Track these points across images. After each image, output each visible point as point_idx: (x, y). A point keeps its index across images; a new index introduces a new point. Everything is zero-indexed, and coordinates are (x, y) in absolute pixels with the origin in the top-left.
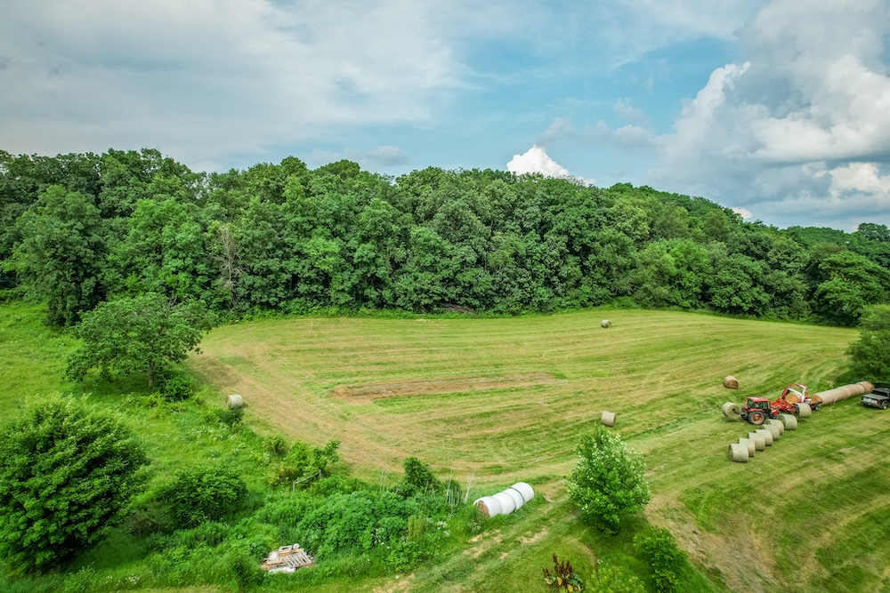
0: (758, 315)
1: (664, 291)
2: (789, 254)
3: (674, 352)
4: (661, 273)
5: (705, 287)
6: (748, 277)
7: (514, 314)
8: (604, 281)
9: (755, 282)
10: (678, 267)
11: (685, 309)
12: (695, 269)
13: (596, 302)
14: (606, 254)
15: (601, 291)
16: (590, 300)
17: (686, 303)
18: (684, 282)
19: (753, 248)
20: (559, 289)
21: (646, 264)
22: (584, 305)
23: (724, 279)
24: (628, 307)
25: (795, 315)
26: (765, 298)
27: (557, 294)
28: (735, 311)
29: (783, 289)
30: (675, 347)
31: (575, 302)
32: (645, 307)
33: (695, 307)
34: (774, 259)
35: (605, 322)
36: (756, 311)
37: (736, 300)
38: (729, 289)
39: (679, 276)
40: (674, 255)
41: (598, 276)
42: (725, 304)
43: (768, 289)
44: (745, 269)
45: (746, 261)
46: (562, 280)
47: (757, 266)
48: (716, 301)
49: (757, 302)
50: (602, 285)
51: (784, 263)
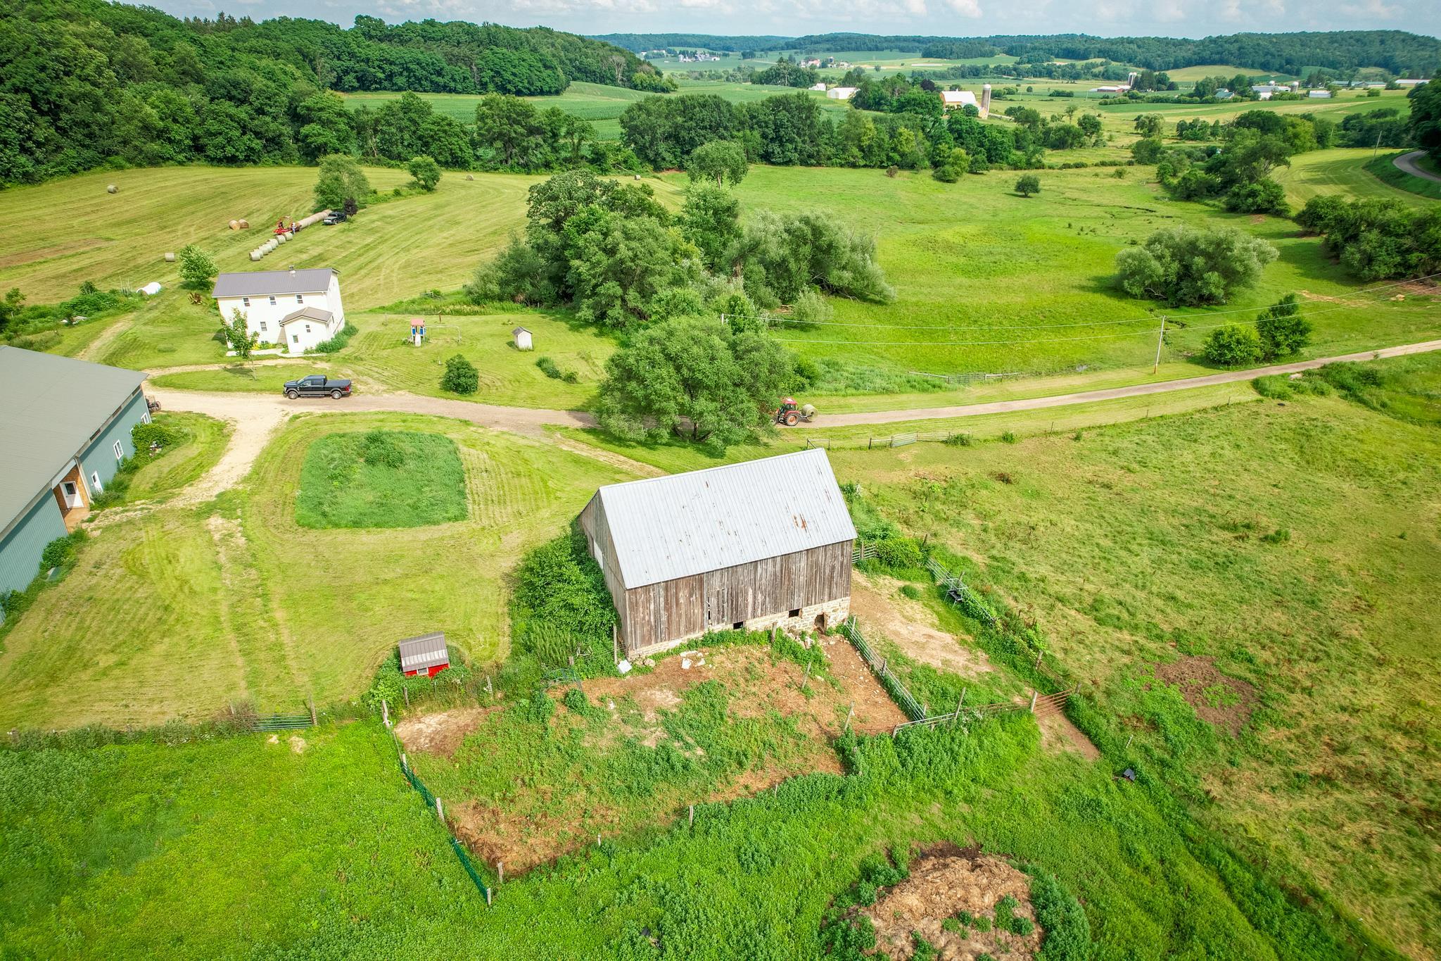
0: (255, 162)
1: (155, 147)
2: (269, 99)
3: (191, 208)
4: (146, 128)
5: (195, 138)
6: (235, 124)
8: (87, 142)
9: (244, 129)
10: (161, 119)
11: (181, 163)
12: (181, 120)
13: (87, 166)
14: (82, 111)
15: (87, 154)
16: (79, 164)
17: (181, 157)
18: (173, 135)
19: (234, 93)
20: (39, 154)
21: (129, 120)
22: (74, 171)
23: (212, 129)
24: (120, 167)
25: (287, 159)
26: (257, 144)
27: (38, 162)
28: (232, 161)
29: (270, 135)
30: (190, 203)
31: (62, 168)
32: (140, 165)
33: (190, 159)
34: (257, 104)
35: (111, 187)
36: (251, 158)
37: (230, 150)
38: (220, 139)
39: (166, 130)
40: (154, 107)
41: (80, 137)
42: (220, 154)
43: (258, 135)
44: (231, 117)
45: (228, 107)
46: (39, 145)
47: (242, 113)
48: (211, 152)
49: (251, 149)
50: (87, 147)
51: (267, 109)
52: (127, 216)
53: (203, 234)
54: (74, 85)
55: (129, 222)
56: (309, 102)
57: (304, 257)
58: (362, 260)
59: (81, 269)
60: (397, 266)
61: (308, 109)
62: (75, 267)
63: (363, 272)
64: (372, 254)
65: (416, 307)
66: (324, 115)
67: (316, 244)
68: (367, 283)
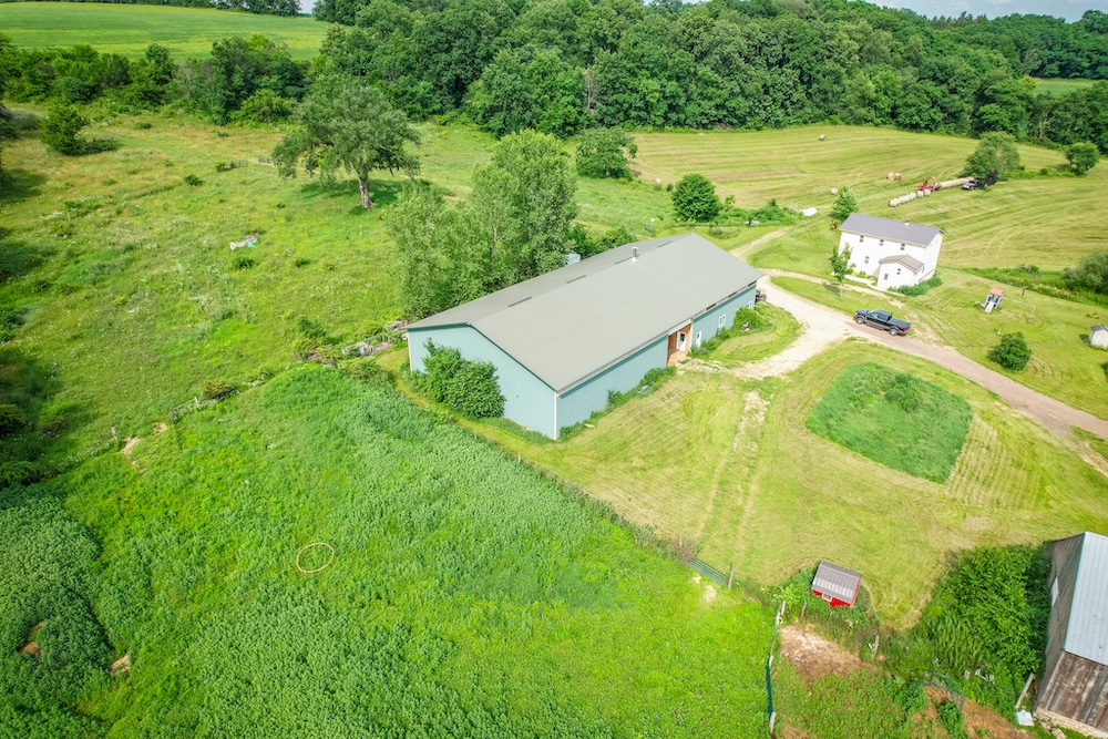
0: (931, 130)
1: (863, 111)
2: (965, 81)
3: (866, 159)
4: (863, 97)
5: (895, 107)
6: (929, 100)
7: (758, 129)
8: (822, 104)
9: (934, 103)
10: (876, 92)
11: (876, 125)
12: (889, 93)
13: (814, 120)
14: (826, 84)
15: (818, 112)
16: (810, 119)
17: (879, 121)
18: (879, 104)
19: (939, 75)
20: (790, 110)
21: (854, 90)
22: (805, 123)
23: (910, 102)
24: (835, 123)
25: (959, 130)
26: (939, 116)
27: (787, 114)
28: (914, 127)
29: (953, 110)
30: (868, 155)
31: (799, 120)
32: (848, 123)
33: (885, 123)
34: (953, 85)
35: (822, 136)
36: (931, 127)
37: (916, 119)
38: (913, 110)
39: (877, 100)
40: (875, 82)
41: (818, 100)
42: (907, 121)
43: (943, 109)
44: (927, 93)
45: (929, 86)
46: (793, 103)
47: (937, 91)
49: (933, 120)
50: (819, 107)
51: (959, 89)
52: (822, 158)
53: (865, 179)
54: (829, 65)
55: (821, 162)
56: (998, 86)
57: (932, 212)
58: (980, 224)
59: (776, 189)
60: (1010, 236)
61: (995, 91)
62: (774, 187)
63: (975, 235)
64: (991, 221)
65: (1006, 276)
66: (1006, 98)
67: (945, 203)
68: (975, 244)
